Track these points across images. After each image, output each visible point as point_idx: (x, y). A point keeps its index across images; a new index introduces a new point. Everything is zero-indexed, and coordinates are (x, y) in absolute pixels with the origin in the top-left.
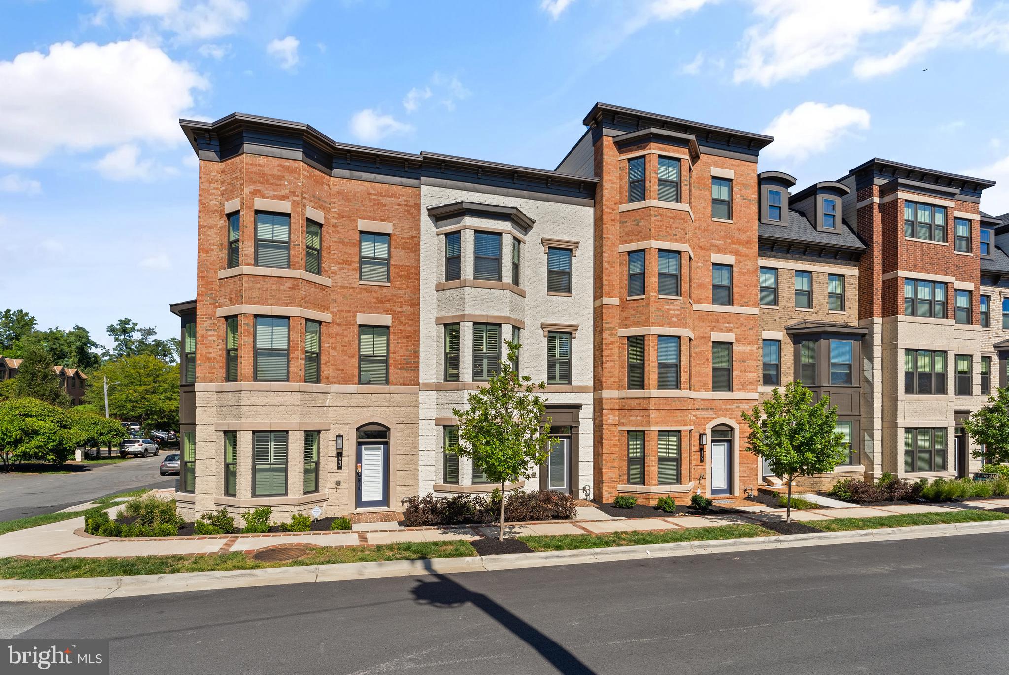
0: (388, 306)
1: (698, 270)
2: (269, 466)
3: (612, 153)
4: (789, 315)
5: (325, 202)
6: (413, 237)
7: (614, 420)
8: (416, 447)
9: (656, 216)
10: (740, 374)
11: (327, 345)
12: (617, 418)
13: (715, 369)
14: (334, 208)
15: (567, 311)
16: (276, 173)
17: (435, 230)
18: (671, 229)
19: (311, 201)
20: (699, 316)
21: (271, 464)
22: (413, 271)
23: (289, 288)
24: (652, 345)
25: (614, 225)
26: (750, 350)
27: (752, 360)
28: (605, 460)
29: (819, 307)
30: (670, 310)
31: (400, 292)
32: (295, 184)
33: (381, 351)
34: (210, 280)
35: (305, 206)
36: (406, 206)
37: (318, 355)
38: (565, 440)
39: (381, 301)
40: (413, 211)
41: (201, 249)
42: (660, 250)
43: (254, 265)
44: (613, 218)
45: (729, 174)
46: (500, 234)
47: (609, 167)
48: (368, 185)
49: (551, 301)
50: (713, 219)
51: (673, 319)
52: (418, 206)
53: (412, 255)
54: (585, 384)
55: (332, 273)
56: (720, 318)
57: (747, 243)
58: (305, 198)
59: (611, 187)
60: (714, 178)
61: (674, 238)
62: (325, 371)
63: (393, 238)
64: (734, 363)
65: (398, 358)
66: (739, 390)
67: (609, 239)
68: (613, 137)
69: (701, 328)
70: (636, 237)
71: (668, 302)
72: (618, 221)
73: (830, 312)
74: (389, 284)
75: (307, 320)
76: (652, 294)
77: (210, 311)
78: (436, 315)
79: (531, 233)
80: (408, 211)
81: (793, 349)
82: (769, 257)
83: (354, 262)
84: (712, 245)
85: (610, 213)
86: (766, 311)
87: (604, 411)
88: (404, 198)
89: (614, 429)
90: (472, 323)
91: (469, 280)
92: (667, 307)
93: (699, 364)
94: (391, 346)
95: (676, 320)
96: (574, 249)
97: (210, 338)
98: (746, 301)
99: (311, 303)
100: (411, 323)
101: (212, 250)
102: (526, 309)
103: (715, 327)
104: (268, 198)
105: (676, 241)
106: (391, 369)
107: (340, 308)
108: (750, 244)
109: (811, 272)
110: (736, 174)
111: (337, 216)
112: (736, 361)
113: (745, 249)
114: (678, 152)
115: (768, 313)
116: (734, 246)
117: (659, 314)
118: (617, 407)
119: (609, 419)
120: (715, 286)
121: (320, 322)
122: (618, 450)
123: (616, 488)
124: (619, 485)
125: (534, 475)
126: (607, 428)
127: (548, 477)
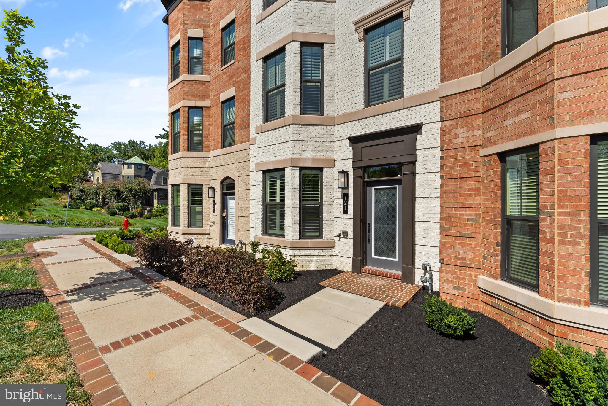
0: (234, 79)
5: (205, 21)
6: (247, 10)
7: (468, 138)
8: (248, 197)
11: (207, 123)
12: (480, 132)
16: (176, 17)
19: (192, 25)
22: (247, 40)
23: (181, 89)
31: (240, 64)
32: (181, 18)
33: (232, 119)
35: (187, 30)
37: (202, 131)
38: (397, 187)
39: (231, 77)
53: (247, 26)
54: (427, 89)
55: (210, 69)
58: (187, 24)
62: (206, 142)
63: (236, 21)
65: (238, 121)
74: (234, 61)
75: (189, 108)
83: (220, 55)
87: (443, 124)
89: (469, 155)
99: (192, 96)
100: (246, 87)
104: (174, 36)
106: (235, 132)
107: (214, 95)
111: (212, 27)
118: (479, 107)
119: (456, 136)
121: (201, 108)
122: (479, 200)
123: (475, 281)
124: (481, 277)
125: (345, 234)
126: (451, 157)
127: (370, 241)
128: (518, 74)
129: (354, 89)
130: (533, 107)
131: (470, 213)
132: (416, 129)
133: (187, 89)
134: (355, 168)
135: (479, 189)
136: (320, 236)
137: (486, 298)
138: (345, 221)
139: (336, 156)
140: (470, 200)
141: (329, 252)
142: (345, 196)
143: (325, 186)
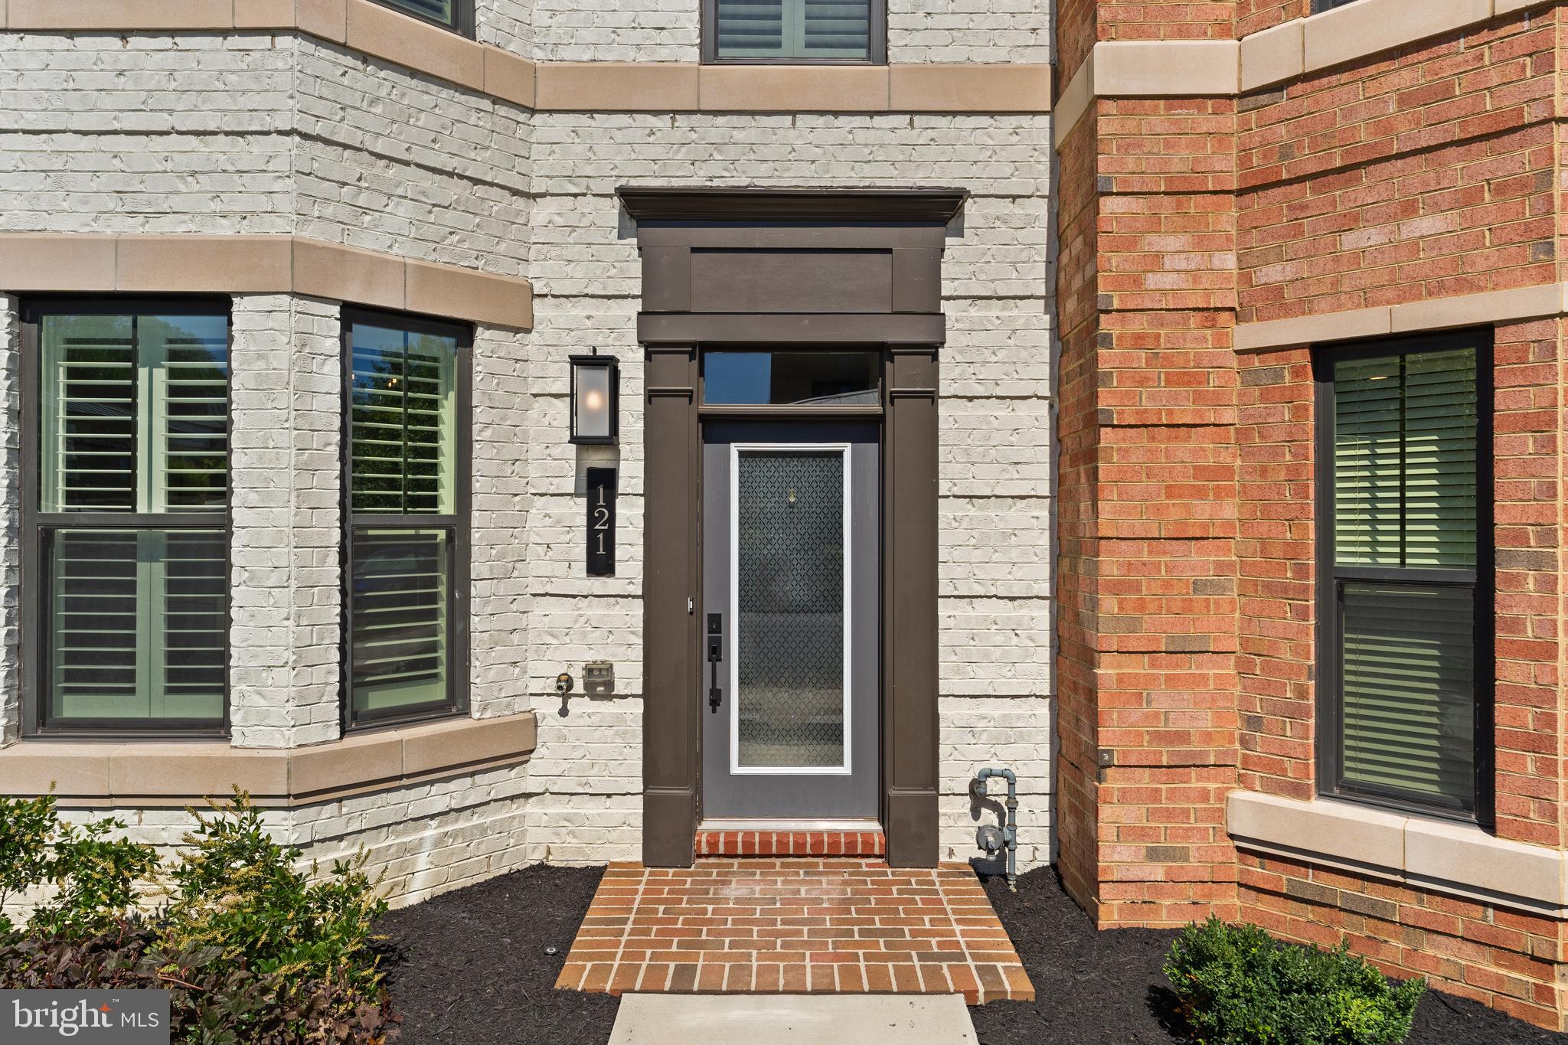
7: (1195, 274)
12: (1229, 261)
28: (1117, 588)
38: (847, 448)
54: (989, 51)
87: (1109, 206)
89: (1197, 341)
118: (1227, 169)
119: (1156, 261)
122: (1230, 510)
123: (1220, 814)
124: (1239, 794)
125: (598, 680)
126: (1139, 341)
127: (717, 697)
130: (1470, 198)
131: (1199, 561)
132: (939, 209)
134: (652, 349)
135: (1228, 471)
136: (456, 703)
137: (1257, 871)
138: (596, 610)
139: (539, 273)
140: (1202, 511)
141: (505, 782)
142: (599, 486)
143: (487, 425)
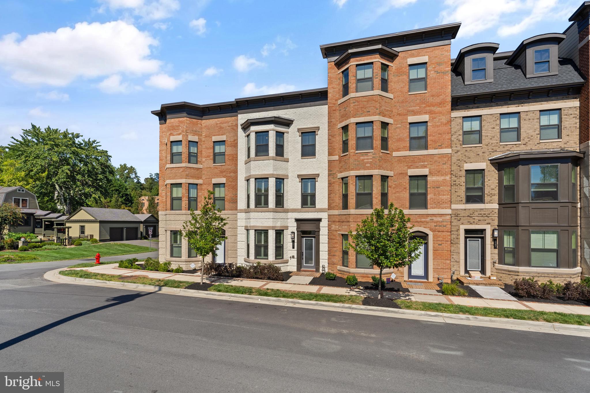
0: (225, 174)
1: (397, 130)
2: (177, 245)
3: (333, 71)
4: (493, 149)
5: (199, 132)
6: (235, 140)
7: (335, 228)
8: (236, 240)
9: (354, 103)
10: (434, 197)
12: (337, 227)
13: (411, 195)
14: (203, 133)
15: (312, 167)
16: (177, 124)
17: (244, 135)
18: (365, 109)
19: (191, 133)
20: (398, 160)
21: (178, 244)
22: (235, 156)
23: (182, 171)
24: (351, 182)
25: (335, 113)
26: (443, 179)
27: (445, 186)
29: (528, 139)
30: (365, 159)
31: (229, 167)
32: (184, 128)
33: (222, 195)
34: (163, 171)
35: (188, 136)
36: (232, 126)
37: (197, 198)
38: (313, 239)
39: (222, 172)
40: (235, 128)
41: (160, 160)
42: (357, 123)
43: (171, 164)
44: (334, 109)
45: (424, 59)
46: (268, 132)
47: (332, 79)
48: (216, 120)
49: (303, 162)
50: (410, 93)
51: (367, 165)
52: (237, 125)
53: (234, 149)
54: (324, 207)
55: (203, 162)
56: (415, 159)
57: (441, 104)
58: (188, 132)
59: (333, 91)
60: (410, 65)
61: (369, 113)
63: (226, 142)
64: (429, 189)
65: (228, 198)
66: (433, 208)
67: (332, 122)
68: (334, 61)
69: (400, 168)
70: (345, 118)
71: (363, 155)
72: (337, 110)
73: (541, 141)
74: (224, 164)
75: (189, 184)
76: (351, 151)
77: (163, 184)
78: (245, 176)
79: (292, 127)
80: (233, 129)
81: (497, 175)
82: (472, 108)
83: (211, 156)
84: (408, 111)
85: (333, 106)
86: (470, 149)
88: (231, 122)
89: (335, 233)
90: (254, 179)
91: (253, 158)
92: (362, 158)
93: (398, 191)
94: (226, 192)
95: (369, 165)
96: (316, 131)
97: (163, 194)
98: (440, 144)
99: (191, 177)
100: (234, 181)
101: (163, 159)
102: (289, 168)
103: (411, 166)
104: (174, 135)
105: (370, 115)
106: (226, 203)
107: (206, 177)
108: (444, 104)
109: (519, 113)
110: (429, 58)
111: (204, 137)
112: (430, 188)
113: (438, 109)
114: (371, 58)
115: (470, 150)
116: (428, 108)
117: (356, 163)
118: (337, 220)
119: (332, 227)
120: (411, 139)
121: (197, 184)
122: (337, 245)
123: (337, 268)
124: (338, 266)
125: (293, 257)
126: (331, 233)
127: (303, 259)
128: (345, 216)
129: (297, 199)
131: (335, 249)
132: (319, 220)
133: (188, 173)
134: (297, 231)
135: (337, 243)
136: (283, 258)
137: (339, 272)
138: (293, 251)
139: (289, 225)
141: (286, 264)
142: (293, 242)
143: (285, 237)
